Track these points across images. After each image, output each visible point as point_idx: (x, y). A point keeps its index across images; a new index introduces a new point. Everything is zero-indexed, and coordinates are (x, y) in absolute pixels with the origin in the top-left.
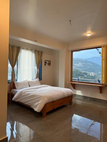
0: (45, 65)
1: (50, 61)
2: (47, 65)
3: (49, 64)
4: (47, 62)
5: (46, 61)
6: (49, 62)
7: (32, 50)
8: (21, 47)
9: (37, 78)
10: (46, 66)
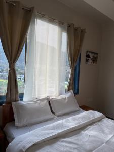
0: (87, 61)
1: (97, 54)
2: (90, 61)
3: (95, 60)
4: (91, 56)
5: (89, 53)
6: (95, 56)
7: (63, 24)
8: (36, 11)
9: (69, 89)
10: (89, 63)
